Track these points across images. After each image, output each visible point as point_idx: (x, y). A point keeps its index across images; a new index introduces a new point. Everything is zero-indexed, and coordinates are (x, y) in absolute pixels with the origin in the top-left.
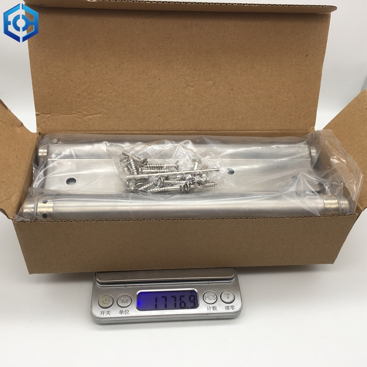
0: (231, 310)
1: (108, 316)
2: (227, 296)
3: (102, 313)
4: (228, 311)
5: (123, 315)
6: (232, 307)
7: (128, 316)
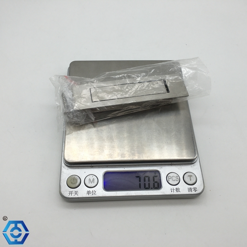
0: (193, 192)
1: (76, 196)
2: (189, 177)
3: (71, 193)
4: (191, 193)
5: (90, 195)
6: (195, 189)
7: (95, 196)
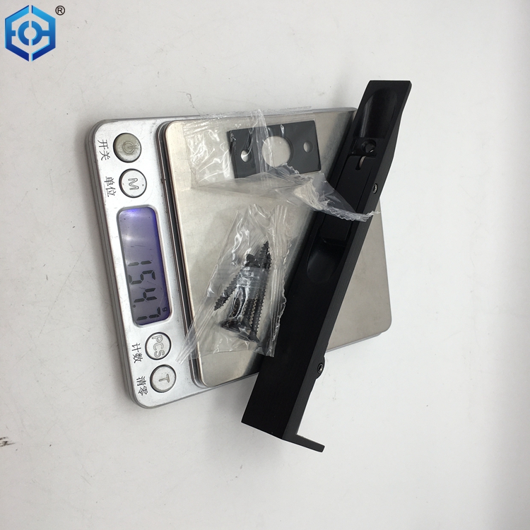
0: (137, 389)
1: (99, 156)
2: (165, 376)
3: (104, 144)
4: (135, 383)
5: (104, 185)
6: (144, 391)
7: (104, 196)
